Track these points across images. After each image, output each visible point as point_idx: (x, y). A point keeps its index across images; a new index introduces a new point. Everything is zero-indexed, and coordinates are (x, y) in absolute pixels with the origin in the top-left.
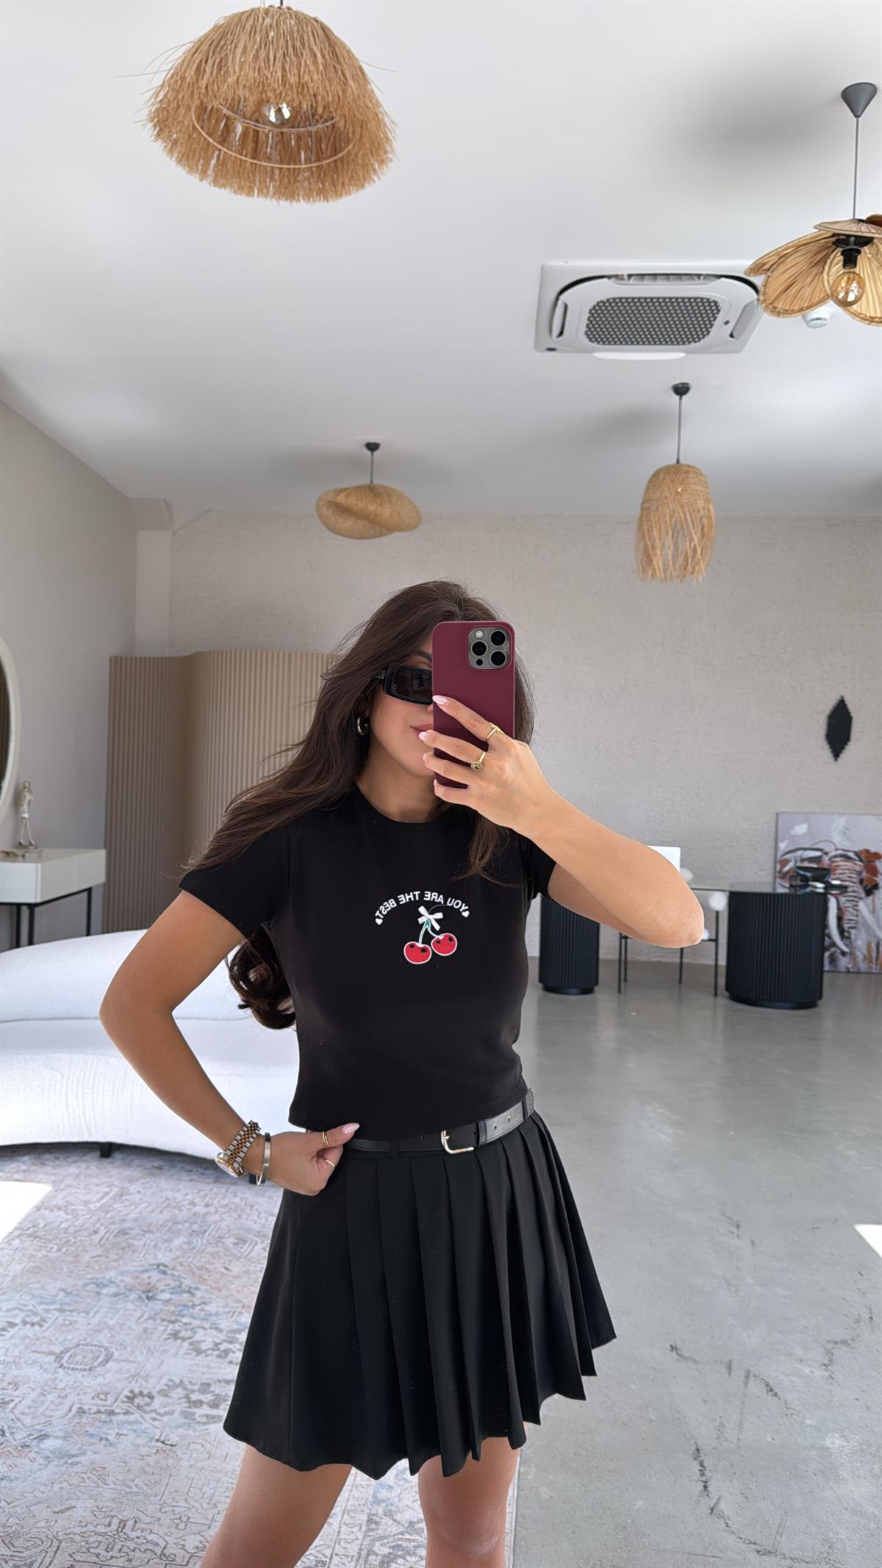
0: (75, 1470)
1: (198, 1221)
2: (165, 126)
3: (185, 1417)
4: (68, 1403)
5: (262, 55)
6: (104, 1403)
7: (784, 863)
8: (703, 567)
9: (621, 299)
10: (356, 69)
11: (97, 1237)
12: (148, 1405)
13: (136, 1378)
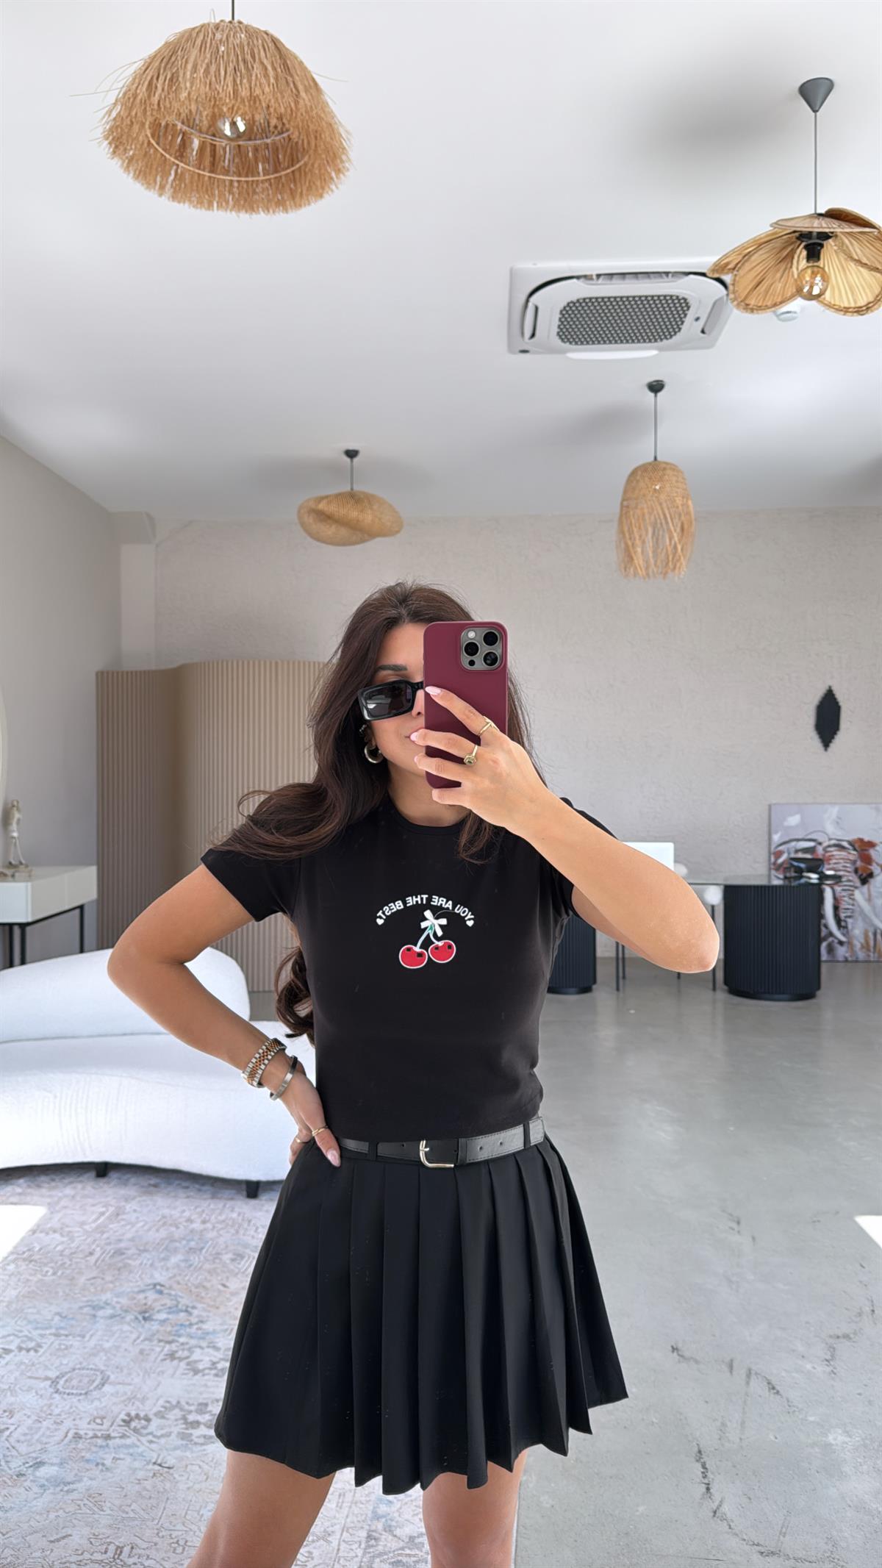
0: (71, 1498)
1: (196, 1238)
2: (121, 143)
3: (182, 1439)
4: (63, 1429)
5: (213, 68)
6: (99, 1427)
7: (778, 854)
8: (684, 563)
9: (590, 299)
10: (307, 80)
11: (92, 1259)
12: (144, 1428)
13: (133, 1400)
